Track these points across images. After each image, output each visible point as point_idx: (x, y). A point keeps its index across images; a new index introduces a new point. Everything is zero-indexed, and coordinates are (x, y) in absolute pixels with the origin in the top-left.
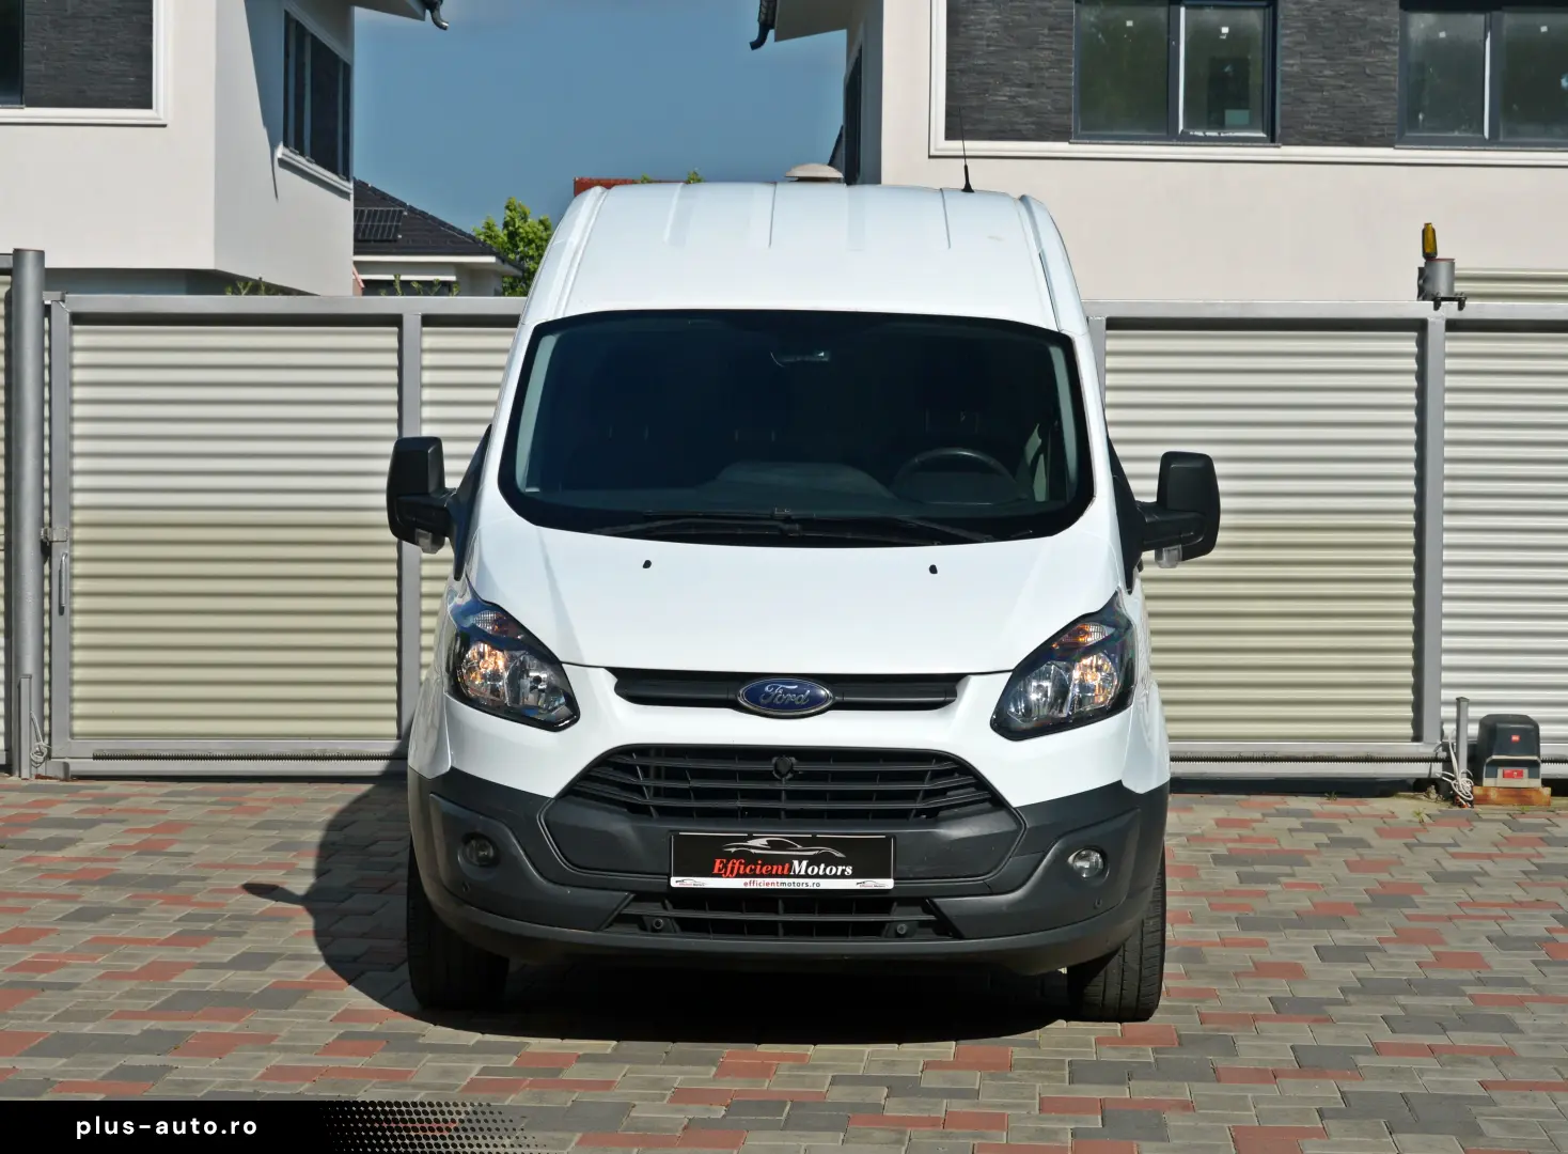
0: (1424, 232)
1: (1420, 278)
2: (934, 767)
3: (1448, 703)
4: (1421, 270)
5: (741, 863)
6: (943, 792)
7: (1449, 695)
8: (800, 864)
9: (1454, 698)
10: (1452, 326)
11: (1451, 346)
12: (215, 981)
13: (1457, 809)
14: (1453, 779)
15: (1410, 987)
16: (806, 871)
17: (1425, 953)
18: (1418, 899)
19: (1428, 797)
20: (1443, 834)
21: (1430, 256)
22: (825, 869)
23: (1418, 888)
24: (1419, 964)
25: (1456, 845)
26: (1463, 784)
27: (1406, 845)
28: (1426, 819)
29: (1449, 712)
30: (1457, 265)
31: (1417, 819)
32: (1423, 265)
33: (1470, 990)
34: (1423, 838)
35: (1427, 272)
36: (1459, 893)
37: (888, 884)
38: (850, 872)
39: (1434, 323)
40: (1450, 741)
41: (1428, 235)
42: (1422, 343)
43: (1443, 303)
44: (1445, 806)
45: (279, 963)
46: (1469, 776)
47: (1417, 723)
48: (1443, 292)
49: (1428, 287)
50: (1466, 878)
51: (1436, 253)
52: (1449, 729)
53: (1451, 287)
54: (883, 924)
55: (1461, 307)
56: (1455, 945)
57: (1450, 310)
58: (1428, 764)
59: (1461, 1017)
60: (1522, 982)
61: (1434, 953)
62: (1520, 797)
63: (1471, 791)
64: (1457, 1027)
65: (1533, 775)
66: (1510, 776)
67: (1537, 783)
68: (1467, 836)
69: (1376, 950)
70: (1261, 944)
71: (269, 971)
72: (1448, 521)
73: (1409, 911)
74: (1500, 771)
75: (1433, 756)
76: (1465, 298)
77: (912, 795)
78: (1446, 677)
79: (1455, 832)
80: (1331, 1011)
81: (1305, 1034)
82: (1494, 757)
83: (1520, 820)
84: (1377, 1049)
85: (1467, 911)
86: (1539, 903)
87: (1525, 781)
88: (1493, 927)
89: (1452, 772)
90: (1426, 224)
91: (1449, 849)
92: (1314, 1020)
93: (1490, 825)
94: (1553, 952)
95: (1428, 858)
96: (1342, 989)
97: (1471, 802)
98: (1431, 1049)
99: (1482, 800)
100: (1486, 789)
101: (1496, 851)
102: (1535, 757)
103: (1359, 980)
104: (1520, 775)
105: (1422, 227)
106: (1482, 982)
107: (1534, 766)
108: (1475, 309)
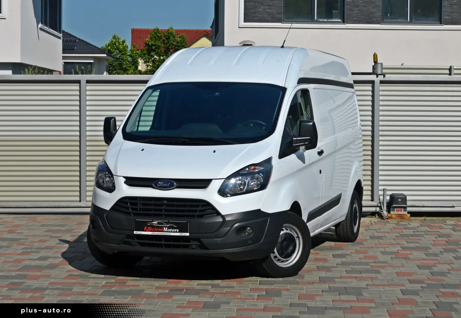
0: (374, 55)
1: (373, 69)
2: (202, 203)
3: (381, 190)
4: (373, 66)
5: (151, 228)
6: (204, 210)
7: (381, 188)
8: (165, 228)
9: (382, 189)
10: (382, 82)
11: (381, 88)
12: (33, 263)
13: (383, 220)
14: (382, 212)
15: (355, 263)
16: (167, 230)
17: (362, 256)
18: (364, 243)
19: (375, 217)
20: (377, 227)
21: (376, 62)
22: (172, 230)
23: (366, 240)
24: (360, 258)
25: (380, 229)
26: (385, 213)
27: (365, 229)
28: (373, 223)
29: (381, 193)
30: (383, 65)
31: (370, 223)
32: (374, 65)
33: (371, 264)
34: (371, 228)
35: (375, 67)
36: (376, 241)
37: (188, 234)
38: (178, 231)
39: (376, 81)
40: (381, 201)
41: (375, 56)
42: (373, 87)
43: (379, 76)
44: (379, 220)
45: (50, 259)
46: (387, 211)
47: (372, 196)
48: (379, 72)
49: (375, 71)
50: (380, 238)
51: (377, 61)
52: (381, 197)
53: (382, 71)
54: (189, 245)
55: (384, 77)
56: (371, 254)
57: (381, 78)
58: (375, 208)
59: (366, 270)
60: (386, 262)
61: (364, 256)
62: (401, 217)
63: (387, 216)
64: (364, 272)
65: (405, 210)
66: (398, 211)
67: (406, 213)
68: (383, 227)
69: (349, 255)
70: (318, 254)
71: (47, 261)
72: (381, 138)
73: (361, 246)
74: (395, 209)
75: (377, 205)
76: (385, 74)
77: (196, 211)
78: (380, 183)
79: (380, 226)
80: (332, 269)
81: (323, 274)
82: (394, 205)
83: (400, 223)
84: (341, 277)
85: (377, 246)
86: (398, 244)
87: (403, 212)
88: (382, 250)
89: (382, 210)
90: (375, 53)
91: (377, 231)
92: (327, 271)
93: (391, 224)
94: (397, 255)
95: (370, 233)
96: (337, 264)
97: (387, 218)
98: (356, 277)
99: (390, 218)
100: (392, 215)
101: (390, 231)
102: (405, 206)
103: (342, 262)
104: (401, 210)
105: (374, 54)
106: (375, 262)
107: (405, 208)
108: (388, 77)
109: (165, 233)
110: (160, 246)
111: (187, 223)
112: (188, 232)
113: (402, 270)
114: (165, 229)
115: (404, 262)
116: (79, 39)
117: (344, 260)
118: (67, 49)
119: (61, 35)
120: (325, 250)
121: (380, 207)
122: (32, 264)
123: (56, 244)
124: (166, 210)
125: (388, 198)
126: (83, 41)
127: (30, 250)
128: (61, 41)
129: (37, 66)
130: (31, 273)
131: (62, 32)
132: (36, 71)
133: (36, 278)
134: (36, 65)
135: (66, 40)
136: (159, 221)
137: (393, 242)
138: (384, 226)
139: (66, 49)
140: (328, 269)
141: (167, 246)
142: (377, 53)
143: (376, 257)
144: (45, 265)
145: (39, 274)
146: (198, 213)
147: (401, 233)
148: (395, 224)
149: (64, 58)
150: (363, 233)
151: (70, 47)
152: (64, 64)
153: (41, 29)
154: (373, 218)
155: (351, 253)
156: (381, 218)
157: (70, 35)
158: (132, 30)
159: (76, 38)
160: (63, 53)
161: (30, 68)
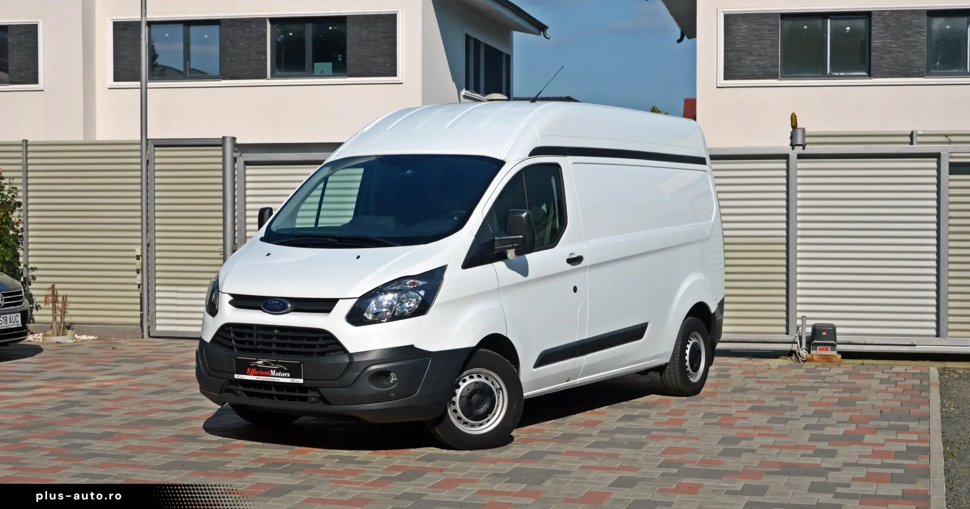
2: (323, 335)
5: (255, 370)
6: (326, 346)
16: (275, 374)
22: (281, 374)
37: (301, 381)
39: (792, 155)
54: (306, 398)
77: (314, 346)
109: (272, 378)
110: (270, 397)
111: (300, 364)
112: (301, 378)
114: (273, 373)
124: (278, 345)
136: (265, 361)
141: (281, 398)
146: (317, 350)
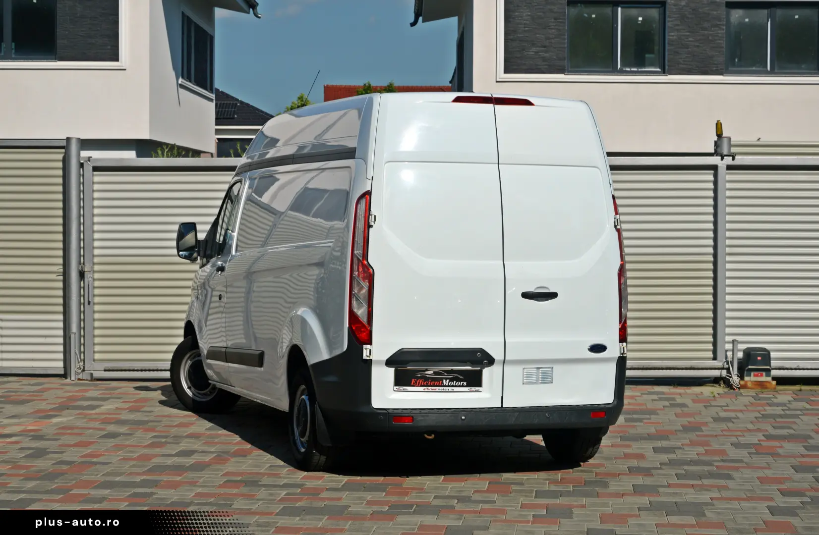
0: (717, 124)
1: (715, 146)
3: (729, 342)
4: (716, 142)
7: (729, 338)
9: (731, 340)
10: (729, 168)
11: (728, 177)
13: (732, 391)
14: (730, 377)
15: (691, 462)
17: (701, 449)
18: (704, 428)
19: (720, 386)
20: (722, 402)
21: (719, 135)
23: (706, 424)
24: (697, 454)
25: (727, 406)
26: (735, 379)
27: (705, 406)
28: (717, 396)
29: (729, 346)
30: (731, 140)
31: (712, 395)
32: (716, 140)
33: (716, 464)
34: (713, 403)
35: (718, 143)
36: (724, 426)
39: (721, 167)
40: (729, 359)
41: (719, 126)
42: (716, 176)
43: (725, 157)
44: (726, 390)
46: (738, 376)
47: (715, 352)
48: (725, 152)
49: (719, 150)
50: (729, 420)
51: (722, 134)
52: (730, 354)
53: (729, 150)
55: (733, 159)
56: (715, 446)
57: (728, 161)
58: (720, 370)
59: (710, 474)
60: (741, 461)
61: (705, 450)
62: (762, 385)
63: (739, 383)
64: (706, 477)
65: (768, 375)
66: (757, 376)
67: (769, 379)
68: (734, 402)
69: (680, 448)
70: (629, 446)
71: (192, 457)
72: (728, 258)
73: (698, 433)
74: (752, 374)
75: (722, 367)
76: (736, 155)
78: (728, 330)
79: (728, 400)
80: (653, 472)
81: (640, 480)
82: (750, 367)
83: (760, 396)
84: (669, 486)
85: (725, 433)
86: (759, 430)
87: (764, 378)
88: (734, 439)
89: (730, 374)
90: (718, 121)
91: (724, 408)
92: (645, 475)
93: (746, 398)
94: (758, 449)
95: (713, 411)
96: (660, 464)
97: (739, 388)
98: (693, 486)
99: (744, 387)
100: (746, 382)
101: (745, 409)
102: (768, 367)
103: (669, 460)
104: (762, 375)
105: (716, 122)
106: (723, 461)
107: (768, 371)
108: (740, 160)
113: (769, 473)
115: (770, 459)
116: (242, 102)
117: (672, 456)
118: (223, 118)
119: (214, 96)
120: (641, 439)
121: (728, 370)
122: (166, 463)
123: (206, 429)
125: (740, 355)
126: (248, 105)
127: (163, 440)
128: (212, 106)
129: (177, 144)
130: (165, 478)
131: (214, 91)
132: (175, 152)
133: (174, 485)
134: (175, 144)
135: (220, 103)
137: (750, 426)
138: (734, 400)
139: (220, 119)
140: (647, 472)
142: (721, 121)
143: (723, 452)
144: (187, 465)
145: (178, 478)
147: (762, 413)
148: (753, 397)
149: (218, 132)
150: (700, 411)
151: (227, 115)
152: (217, 141)
153: (182, 86)
154: (715, 387)
155: (682, 445)
156: (728, 387)
157: (227, 96)
158: (325, 87)
159: (237, 100)
160: (217, 124)
161: (165, 147)
